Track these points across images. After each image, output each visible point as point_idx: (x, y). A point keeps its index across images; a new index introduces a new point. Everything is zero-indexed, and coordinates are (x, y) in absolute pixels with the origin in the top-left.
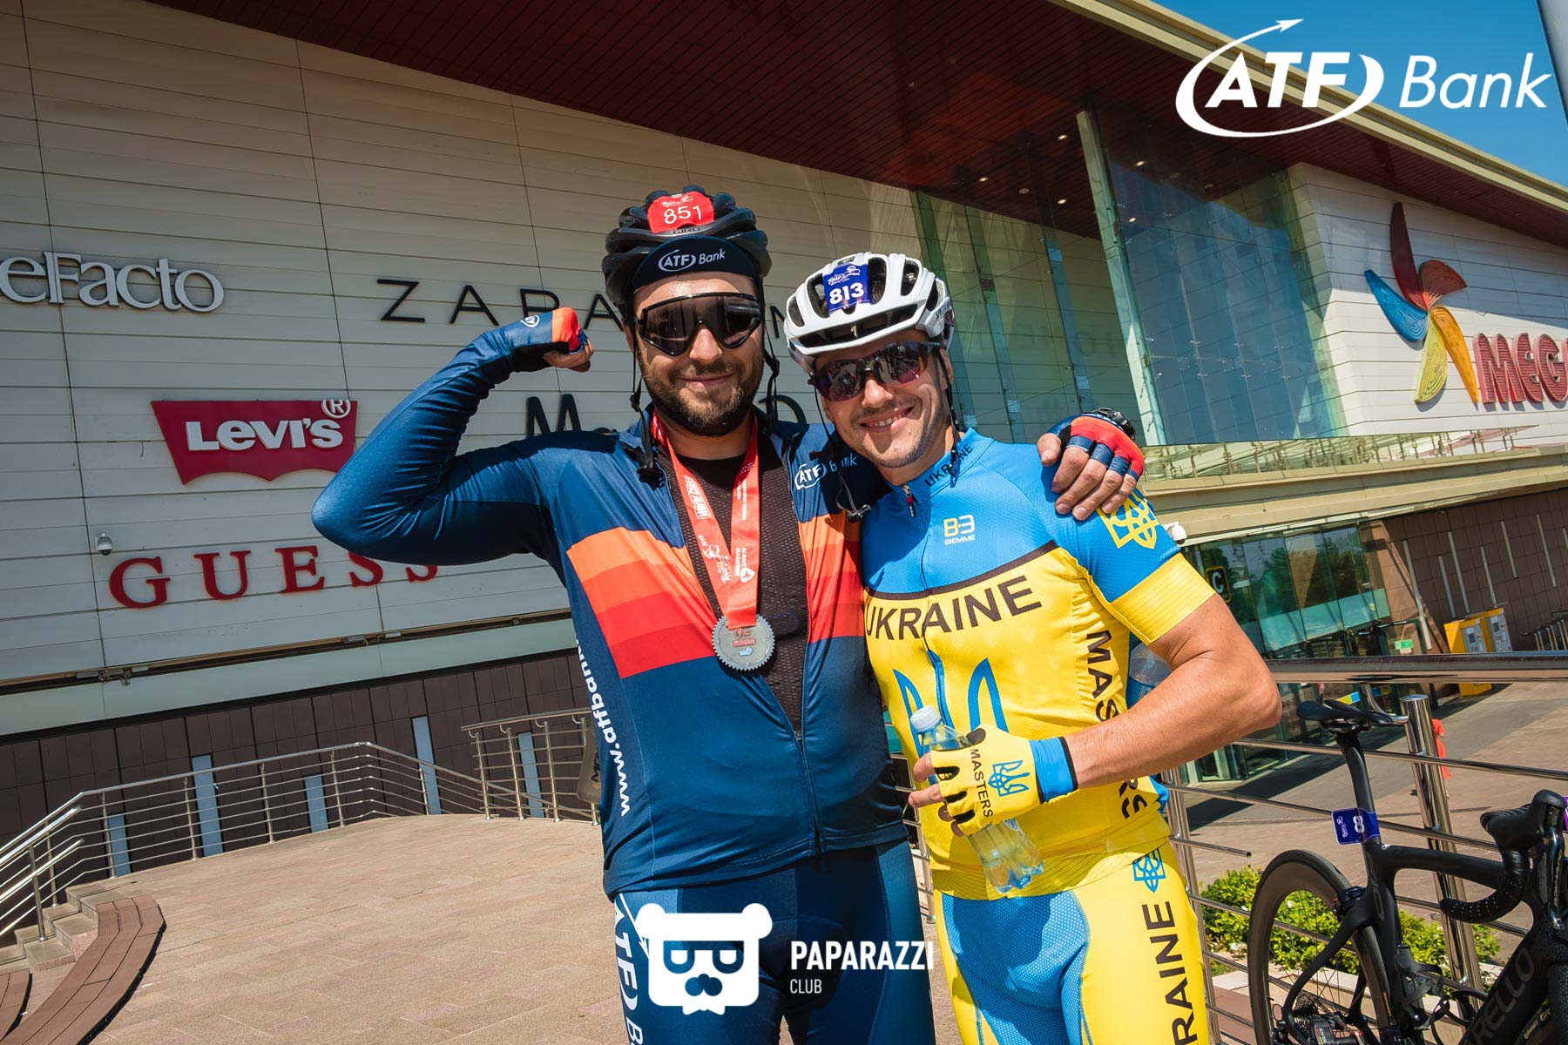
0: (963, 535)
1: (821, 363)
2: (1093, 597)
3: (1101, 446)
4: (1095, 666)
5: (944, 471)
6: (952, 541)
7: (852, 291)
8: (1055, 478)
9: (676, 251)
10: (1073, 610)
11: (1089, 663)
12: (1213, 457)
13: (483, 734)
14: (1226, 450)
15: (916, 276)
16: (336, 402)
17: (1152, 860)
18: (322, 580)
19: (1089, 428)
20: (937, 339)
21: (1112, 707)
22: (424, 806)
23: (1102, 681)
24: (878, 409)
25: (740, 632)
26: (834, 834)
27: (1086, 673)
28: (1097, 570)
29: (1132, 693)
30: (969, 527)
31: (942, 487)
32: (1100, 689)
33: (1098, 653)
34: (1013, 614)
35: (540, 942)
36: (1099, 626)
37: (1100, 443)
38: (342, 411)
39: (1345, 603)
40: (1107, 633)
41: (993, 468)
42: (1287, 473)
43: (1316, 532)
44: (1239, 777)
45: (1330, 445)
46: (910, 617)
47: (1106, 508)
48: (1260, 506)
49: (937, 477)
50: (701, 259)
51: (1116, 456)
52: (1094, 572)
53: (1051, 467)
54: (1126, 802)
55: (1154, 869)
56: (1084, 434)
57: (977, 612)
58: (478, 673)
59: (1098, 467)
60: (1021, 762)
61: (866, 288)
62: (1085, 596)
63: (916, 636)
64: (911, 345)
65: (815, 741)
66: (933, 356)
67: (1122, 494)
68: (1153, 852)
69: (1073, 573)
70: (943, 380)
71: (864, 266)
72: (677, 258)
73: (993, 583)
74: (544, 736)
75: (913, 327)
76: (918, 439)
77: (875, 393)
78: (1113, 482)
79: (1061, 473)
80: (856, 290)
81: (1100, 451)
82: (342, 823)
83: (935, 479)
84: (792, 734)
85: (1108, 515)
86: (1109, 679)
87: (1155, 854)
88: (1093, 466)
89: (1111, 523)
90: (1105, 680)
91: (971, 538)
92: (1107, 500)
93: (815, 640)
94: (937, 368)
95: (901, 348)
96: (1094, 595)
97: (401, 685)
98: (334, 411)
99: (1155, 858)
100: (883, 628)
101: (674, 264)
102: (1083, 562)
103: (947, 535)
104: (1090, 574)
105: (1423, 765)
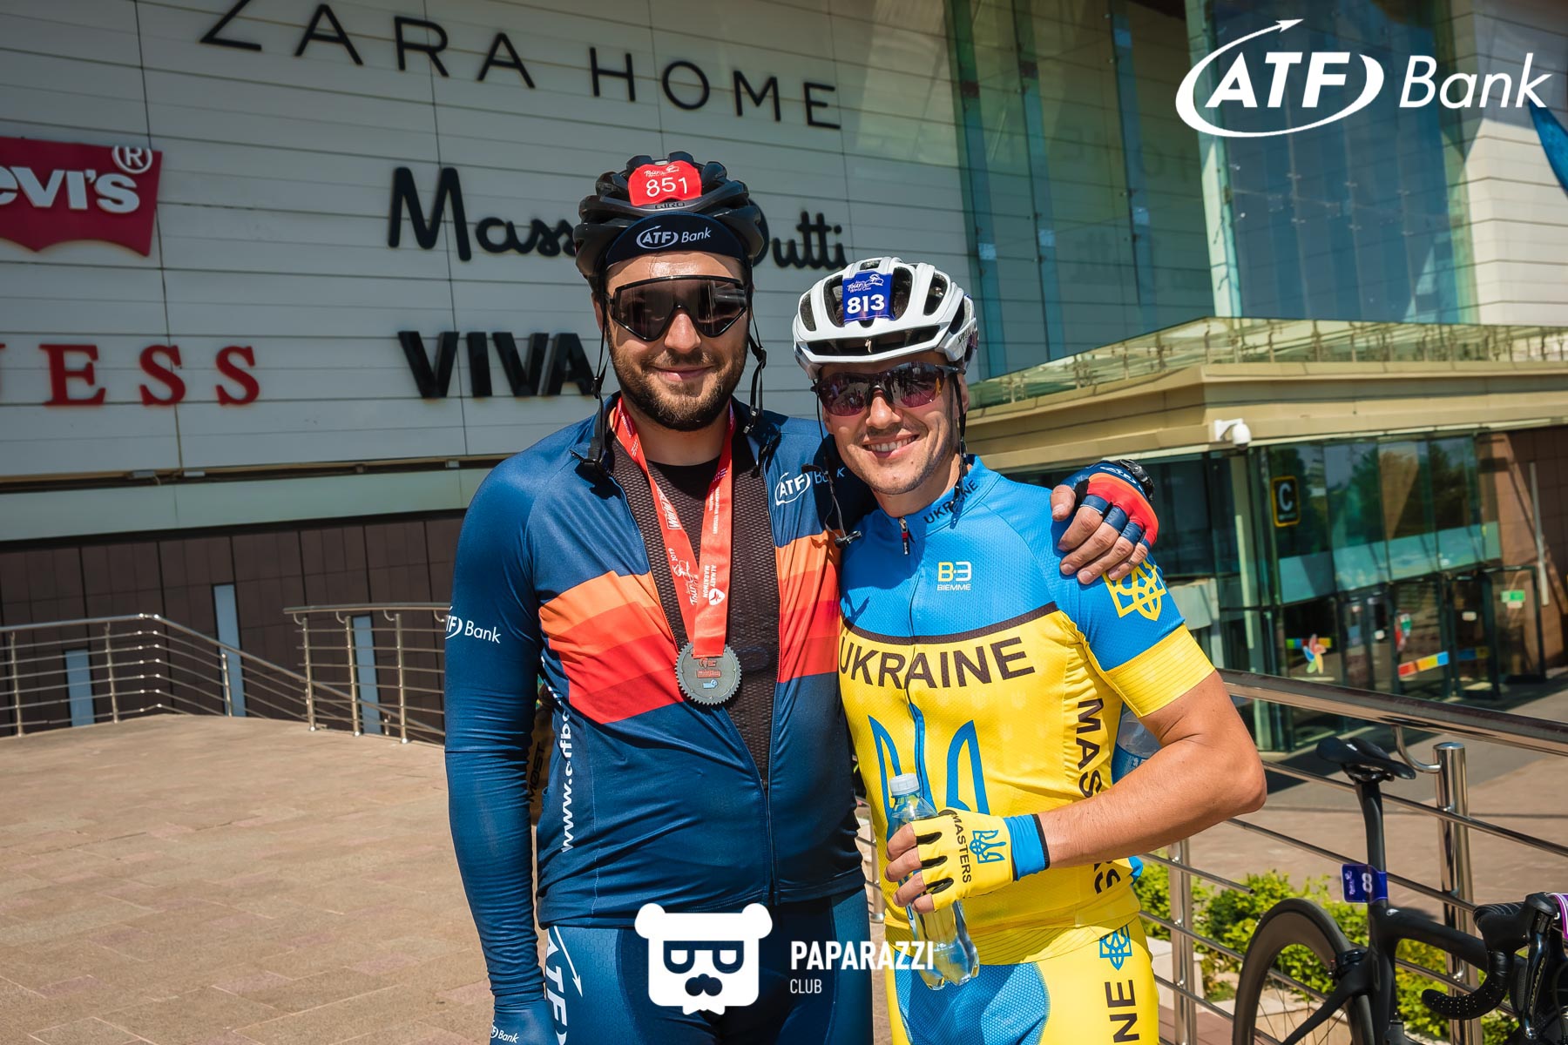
0: (958, 583)
1: (827, 374)
2: (1088, 664)
3: (1117, 510)
4: (1084, 736)
5: (946, 509)
6: (946, 588)
7: (872, 303)
8: (1064, 536)
9: (657, 227)
10: (1067, 677)
11: (1078, 733)
12: (1296, 333)
13: (313, 620)
14: (1315, 326)
15: (944, 291)
16: (133, 151)
17: (1120, 936)
18: (102, 392)
19: (1107, 488)
20: (958, 363)
21: (1096, 778)
22: (223, 703)
23: (1089, 751)
24: (882, 430)
25: (705, 662)
26: (788, 886)
27: (1074, 744)
28: (1095, 637)
29: (1119, 764)
30: (966, 575)
31: (941, 526)
32: (1087, 759)
33: (1089, 722)
34: (1004, 678)
35: (385, 903)
36: (1092, 694)
37: (1116, 506)
38: (140, 163)
39: (1447, 536)
40: (1100, 701)
41: (1000, 512)
42: (1391, 365)
43: (1419, 440)
44: (1282, 748)
45: (1451, 332)
46: (892, 663)
47: (1113, 575)
48: (1350, 406)
49: (937, 514)
50: (683, 237)
51: (1131, 522)
52: (1091, 639)
53: (1063, 523)
54: (1100, 877)
55: (1121, 946)
56: (1101, 494)
57: (966, 671)
58: (305, 534)
59: (1111, 533)
60: (997, 832)
61: (887, 302)
62: (1080, 661)
63: (899, 686)
64: (926, 367)
65: (780, 787)
66: (950, 381)
67: (1131, 563)
68: (1122, 929)
69: (1070, 638)
70: (955, 407)
71: (888, 276)
72: (657, 234)
73: (986, 642)
74: (394, 632)
75: (932, 349)
76: (920, 470)
77: (881, 413)
78: (1124, 550)
79: (1071, 533)
80: (877, 302)
81: (1114, 515)
82: (115, 717)
83: (935, 517)
84: (758, 782)
85: (1114, 583)
86: (1096, 748)
87: (1124, 931)
88: (1105, 530)
89: (1115, 590)
90: (1092, 751)
91: (966, 587)
92: (1115, 567)
93: (785, 679)
94: (951, 394)
95: (916, 370)
96: (1089, 661)
97: (203, 541)
98: (129, 163)
99: (1123, 935)
100: (860, 671)
101: (653, 241)
102: (1081, 628)
103: (940, 579)
104: (1088, 640)
105: (1449, 823)
